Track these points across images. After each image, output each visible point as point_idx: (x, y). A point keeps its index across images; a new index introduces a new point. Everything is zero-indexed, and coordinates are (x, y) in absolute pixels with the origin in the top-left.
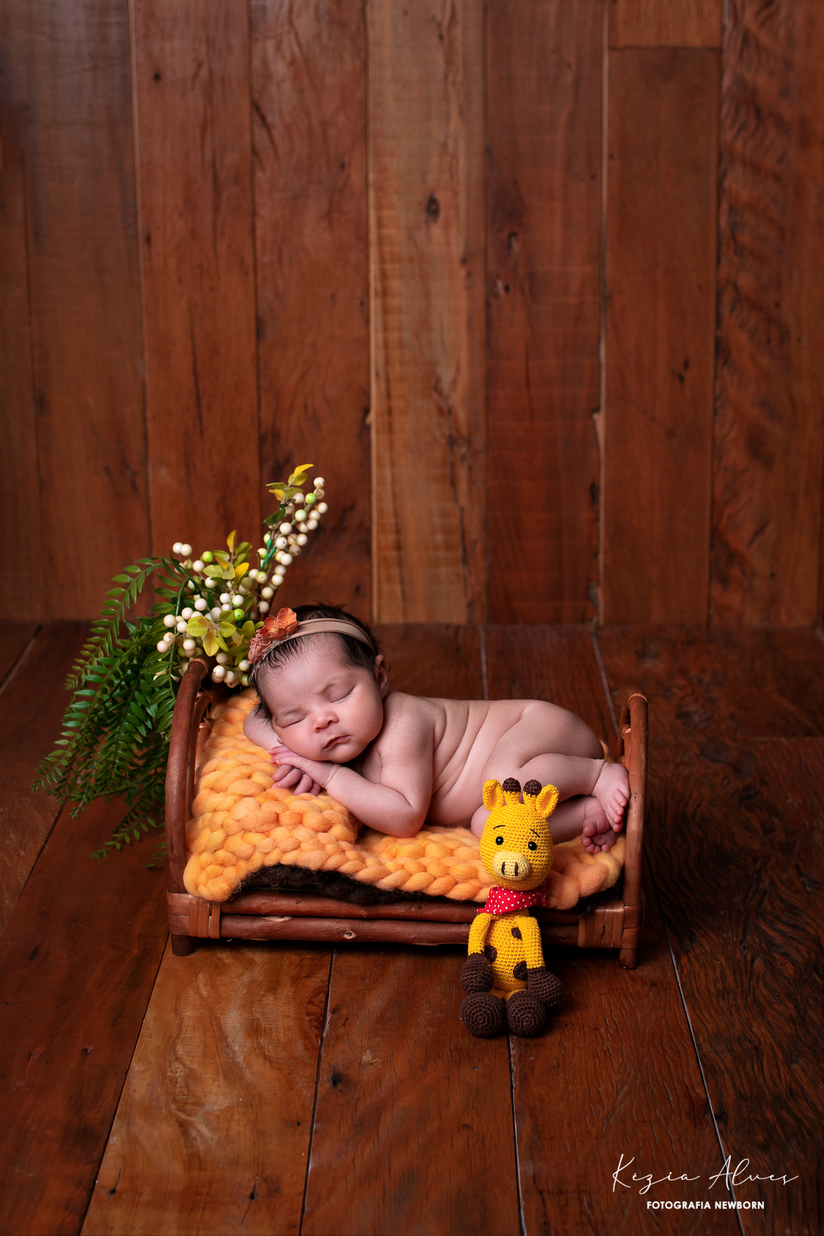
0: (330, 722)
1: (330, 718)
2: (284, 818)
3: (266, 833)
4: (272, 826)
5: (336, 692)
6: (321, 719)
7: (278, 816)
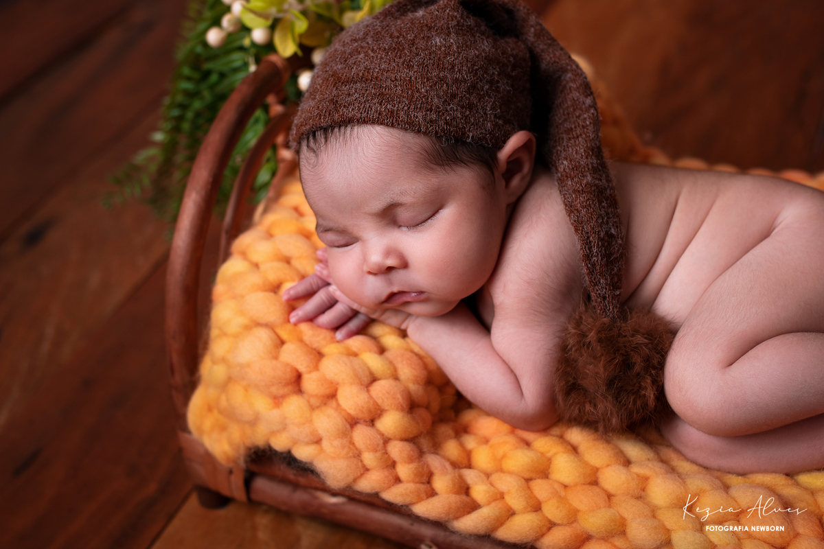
0: (390, 269)
1: (391, 262)
2: (311, 383)
3: (277, 400)
4: (286, 390)
5: (403, 215)
6: (376, 257)
7: (299, 377)
